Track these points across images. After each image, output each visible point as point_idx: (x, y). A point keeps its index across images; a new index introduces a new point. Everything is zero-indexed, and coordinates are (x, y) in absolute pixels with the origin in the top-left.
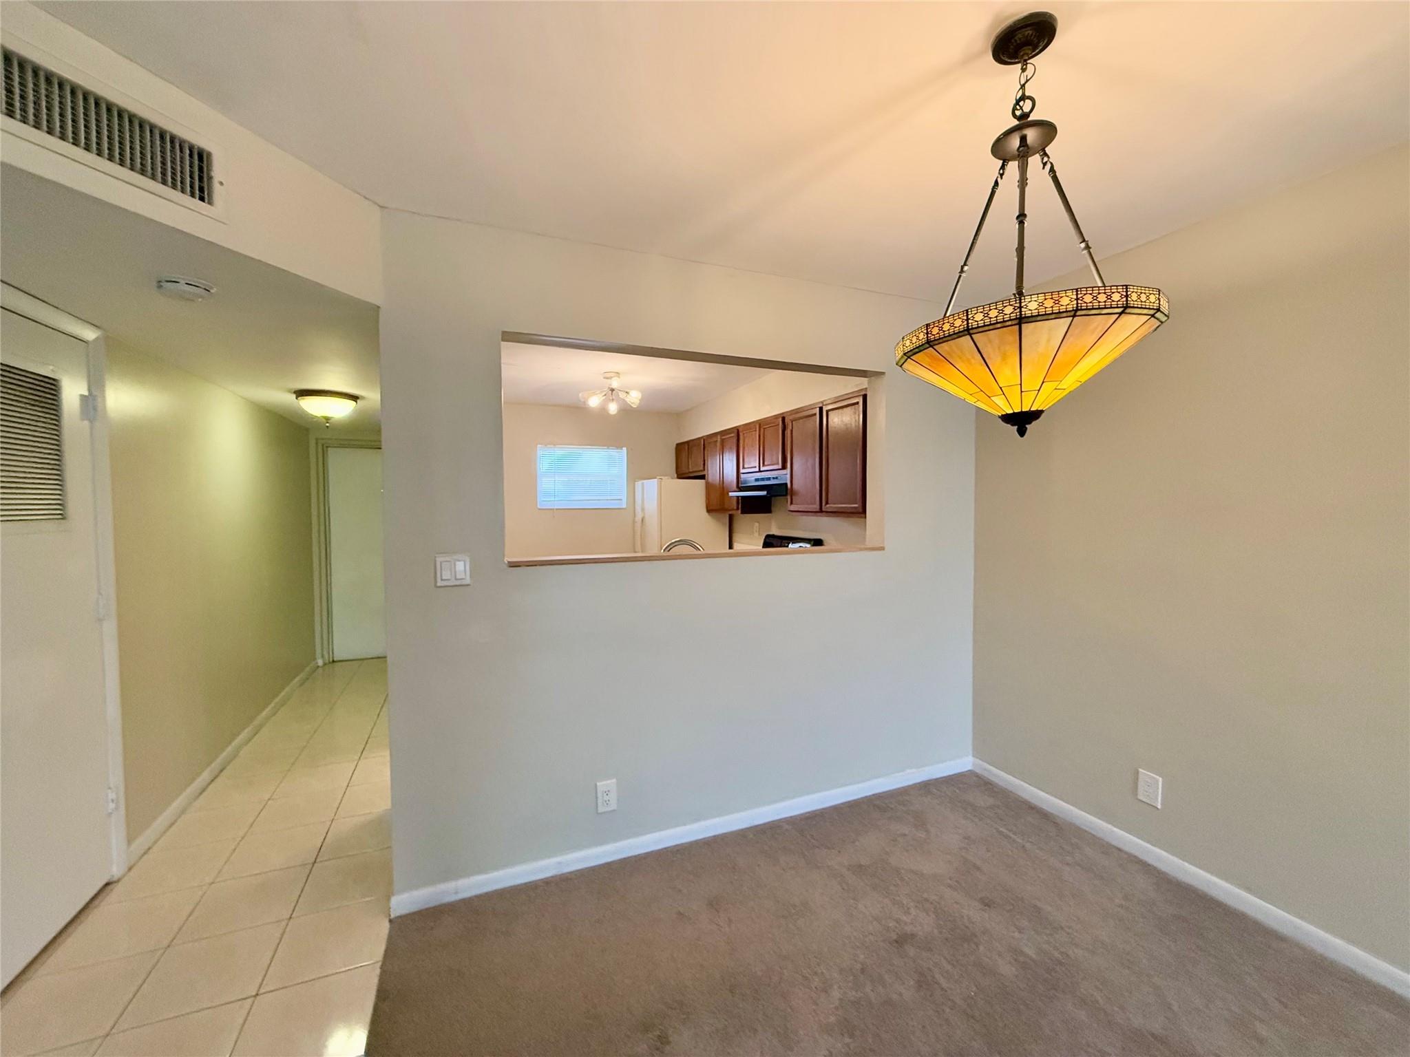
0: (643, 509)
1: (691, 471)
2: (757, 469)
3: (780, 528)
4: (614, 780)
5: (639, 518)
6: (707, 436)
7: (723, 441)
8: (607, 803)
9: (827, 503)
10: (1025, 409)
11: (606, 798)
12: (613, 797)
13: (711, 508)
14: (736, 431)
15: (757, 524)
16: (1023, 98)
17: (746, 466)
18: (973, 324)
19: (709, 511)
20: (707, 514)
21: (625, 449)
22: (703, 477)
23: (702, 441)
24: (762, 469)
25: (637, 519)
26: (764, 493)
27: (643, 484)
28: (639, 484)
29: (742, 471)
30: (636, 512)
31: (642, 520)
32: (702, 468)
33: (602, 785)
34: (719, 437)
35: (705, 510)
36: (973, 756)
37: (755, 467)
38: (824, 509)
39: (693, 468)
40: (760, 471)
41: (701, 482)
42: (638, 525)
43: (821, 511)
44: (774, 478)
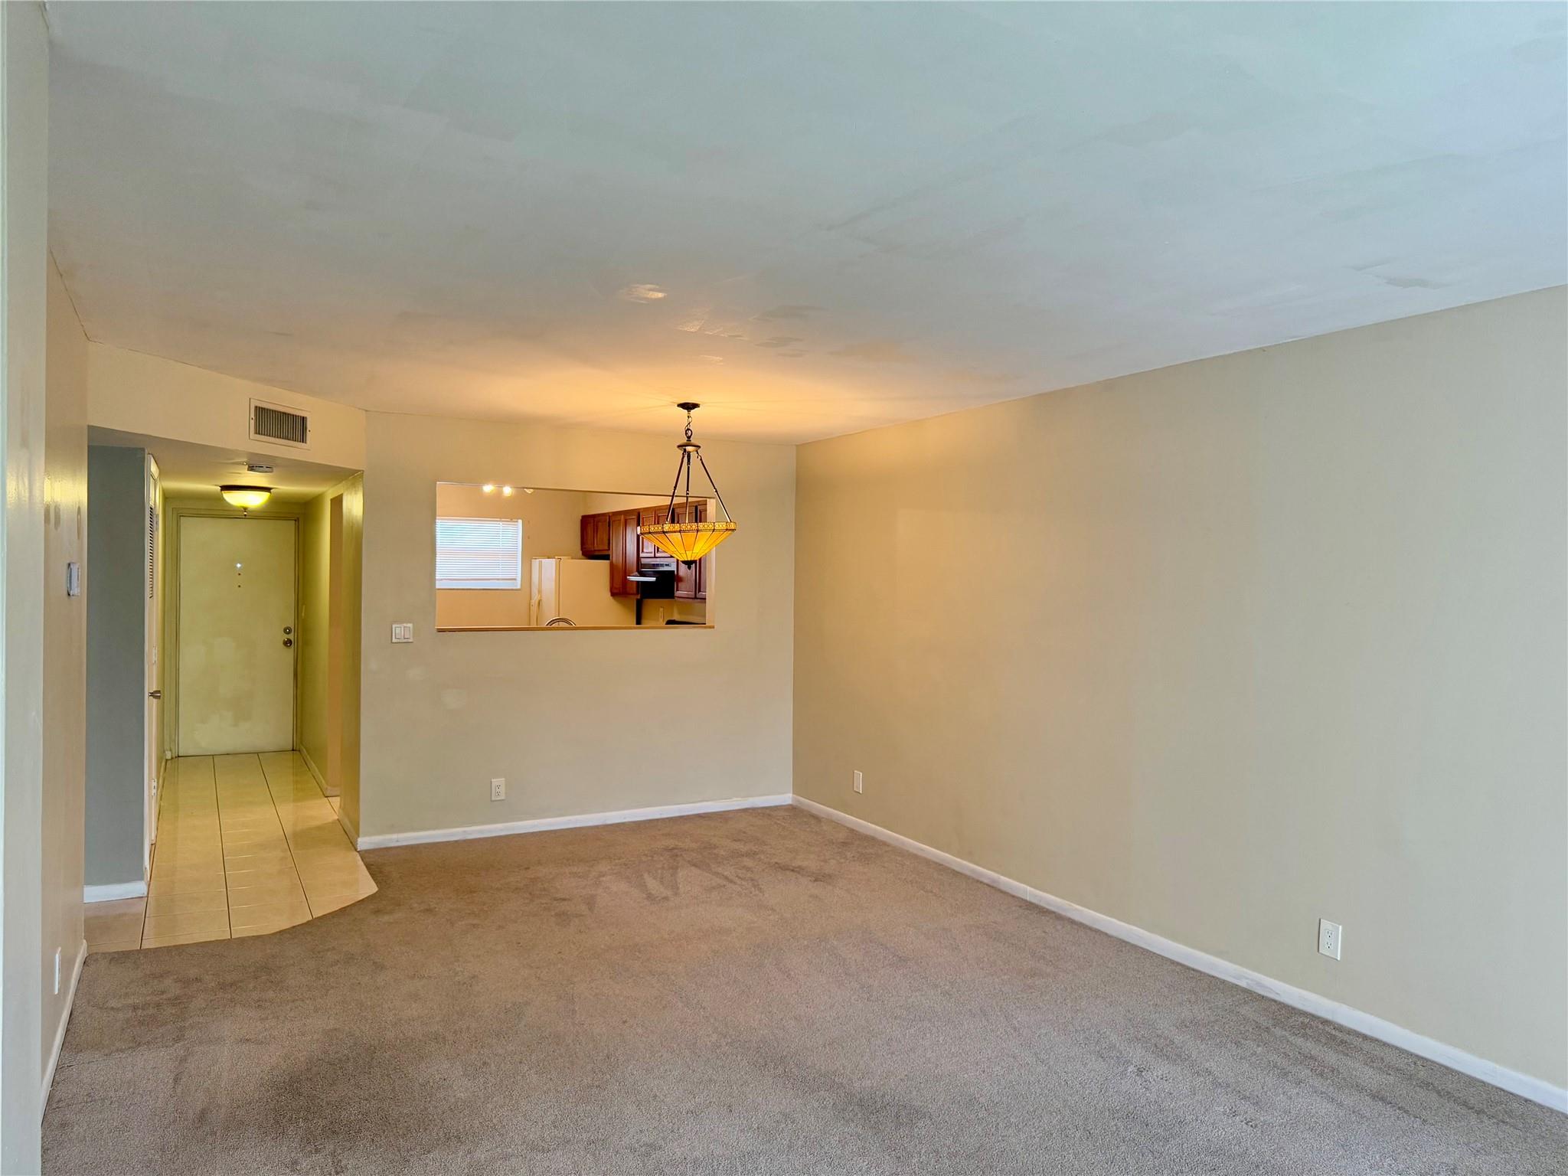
0: (540, 592)
1: (596, 549)
2: (653, 555)
3: (680, 613)
4: (503, 779)
5: (536, 598)
6: (613, 512)
7: (626, 521)
8: (498, 794)
9: (700, 591)
10: (689, 559)
11: (498, 790)
12: (502, 789)
13: (615, 591)
14: (637, 514)
15: (661, 609)
16: (688, 429)
17: (645, 550)
18: (665, 530)
19: (613, 594)
20: (611, 598)
21: (520, 521)
22: (606, 557)
23: (608, 518)
24: (657, 555)
25: (533, 601)
26: (653, 579)
27: (540, 563)
28: (536, 563)
29: (641, 555)
30: (532, 593)
31: (539, 603)
32: (606, 548)
33: (495, 781)
34: (623, 517)
35: (610, 594)
36: (794, 793)
37: (651, 553)
38: (697, 596)
39: (598, 546)
40: (655, 557)
41: (606, 563)
42: (534, 609)
43: (696, 598)
44: (666, 565)
